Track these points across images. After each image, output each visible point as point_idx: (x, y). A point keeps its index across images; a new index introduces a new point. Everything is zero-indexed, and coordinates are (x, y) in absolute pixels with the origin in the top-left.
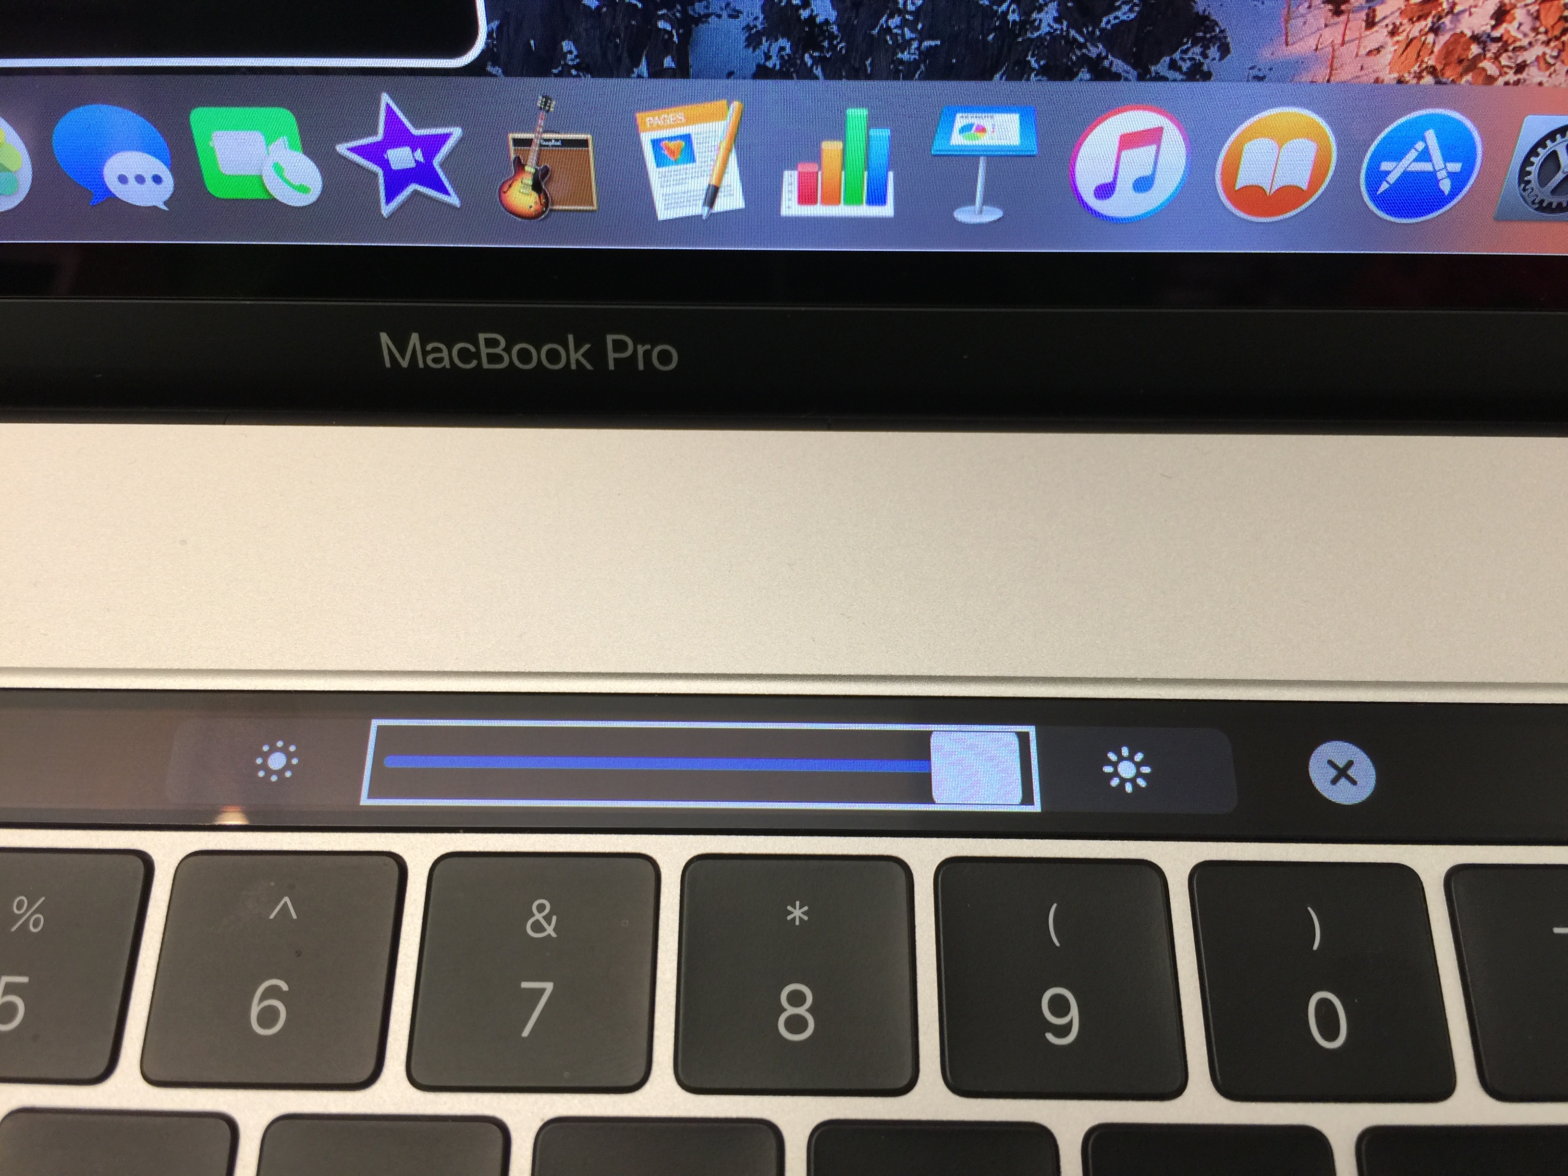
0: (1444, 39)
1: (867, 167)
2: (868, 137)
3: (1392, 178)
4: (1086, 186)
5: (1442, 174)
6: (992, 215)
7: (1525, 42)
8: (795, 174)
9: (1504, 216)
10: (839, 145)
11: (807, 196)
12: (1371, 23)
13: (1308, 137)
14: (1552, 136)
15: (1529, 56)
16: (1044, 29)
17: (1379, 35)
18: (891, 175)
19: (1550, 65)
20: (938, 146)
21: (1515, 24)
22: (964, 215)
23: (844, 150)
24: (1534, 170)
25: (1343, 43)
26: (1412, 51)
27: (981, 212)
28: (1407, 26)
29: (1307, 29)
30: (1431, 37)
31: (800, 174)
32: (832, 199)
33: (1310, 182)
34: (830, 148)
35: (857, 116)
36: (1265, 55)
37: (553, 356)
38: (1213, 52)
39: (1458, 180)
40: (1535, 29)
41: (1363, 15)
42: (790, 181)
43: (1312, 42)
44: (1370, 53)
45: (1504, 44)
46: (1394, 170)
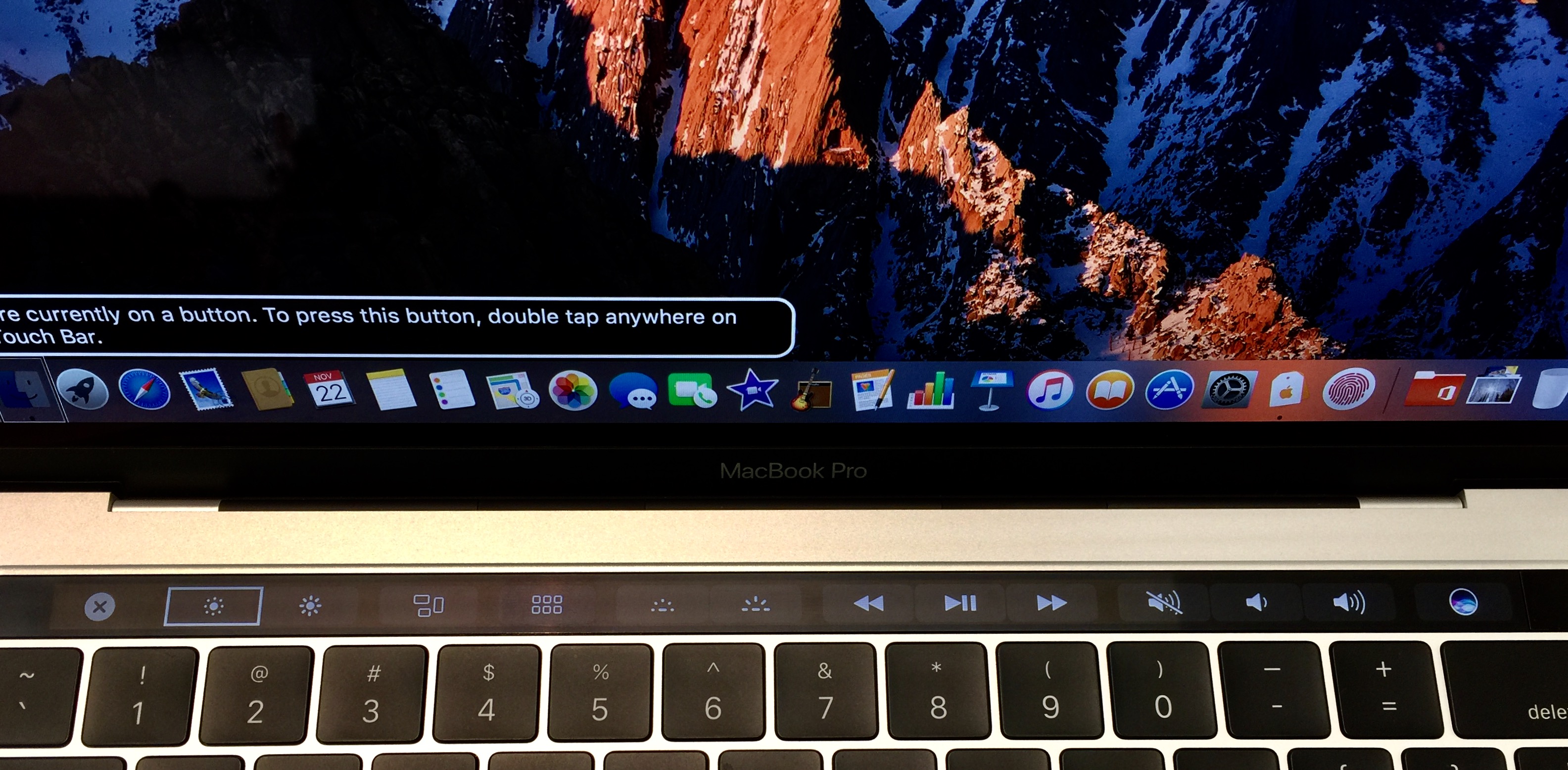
0: (1174, 347)
1: (943, 391)
2: (944, 382)
3: (1158, 394)
4: (1033, 398)
5: (1178, 392)
6: (995, 408)
7: (1207, 348)
8: (914, 394)
9: (1206, 406)
10: (932, 384)
11: (918, 401)
12: (1144, 342)
13: (1122, 380)
14: (1222, 378)
15: (1209, 352)
16: (1015, 346)
17: (1147, 347)
18: (953, 394)
19: (1217, 355)
20: (973, 384)
21: (1202, 342)
22: (983, 408)
23: (934, 387)
24: (1216, 390)
25: (1134, 349)
26: (1161, 352)
27: (990, 407)
28: (1158, 343)
29: (1119, 345)
30: (1168, 347)
31: (916, 395)
32: (928, 402)
33: (1124, 396)
34: (929, 385)
35: (940, 375)
36: (1103, 354)
37: (805, 473)
38: (1082, 353)
39: (1185, 395)
40: (1210, 344)
41: (1141, 340)
42: (912, 397)
43: (1121, 349)
44: (1144, 353)
45: (1198, 349)
46: (1159, 391)
